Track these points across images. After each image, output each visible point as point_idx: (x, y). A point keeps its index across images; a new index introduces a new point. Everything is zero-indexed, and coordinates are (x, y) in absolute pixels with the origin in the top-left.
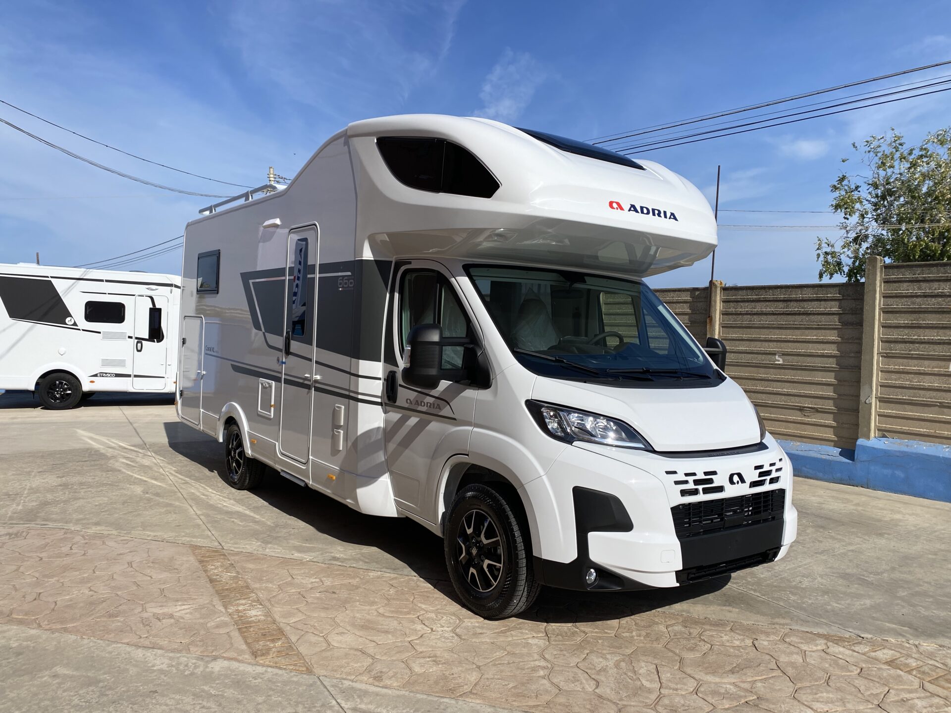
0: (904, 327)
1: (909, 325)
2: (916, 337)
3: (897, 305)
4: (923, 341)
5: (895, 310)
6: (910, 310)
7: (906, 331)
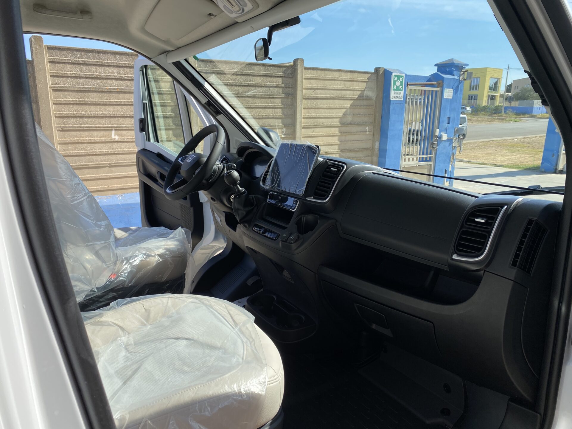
0: (73, 104)
1: (77, 102)
2: (84, 113)
3: (64, 84)
4: (91, 115)
5: (63, 89)
6: (76, 89)
7: (76, 107)
